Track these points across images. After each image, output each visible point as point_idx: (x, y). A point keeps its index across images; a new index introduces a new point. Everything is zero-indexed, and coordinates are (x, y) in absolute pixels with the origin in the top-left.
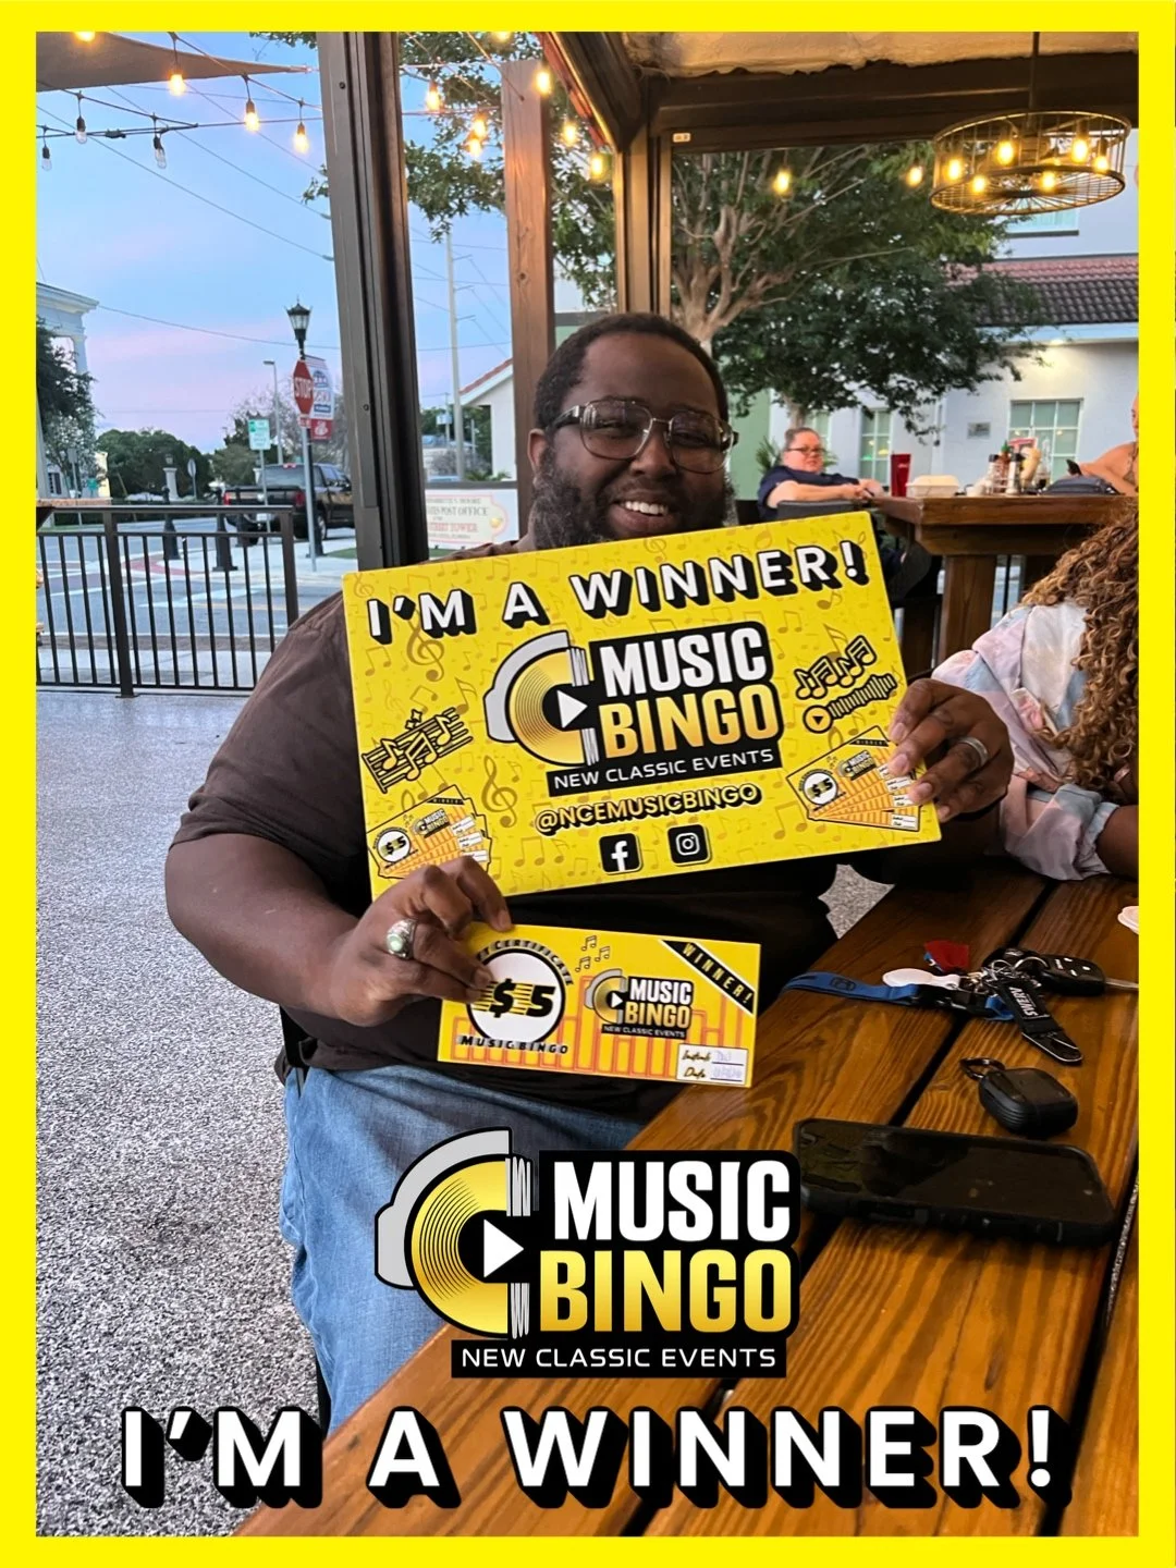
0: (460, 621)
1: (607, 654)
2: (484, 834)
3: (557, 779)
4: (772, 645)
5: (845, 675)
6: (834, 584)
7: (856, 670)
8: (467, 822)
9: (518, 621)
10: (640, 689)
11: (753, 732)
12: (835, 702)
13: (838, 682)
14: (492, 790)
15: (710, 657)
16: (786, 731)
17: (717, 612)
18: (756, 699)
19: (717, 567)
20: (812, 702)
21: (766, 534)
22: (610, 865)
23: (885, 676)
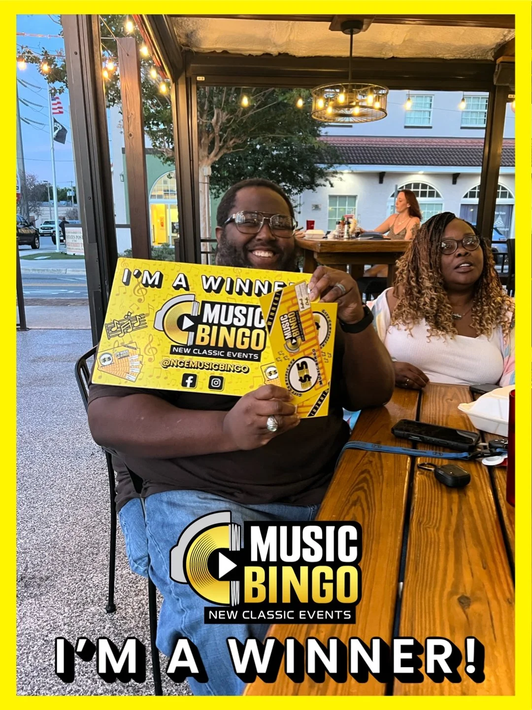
0: (156, 283)
2: (141, 362)
3: (174, 348)
8: (136, 357)
9: (178, 287)
10: (216, 322)
11: (253, 347)
14: (149, 347)
16: (266, 349)
17: (253, 300)
18: (258, 335)
19: (258, 283)
21: (280, 275)
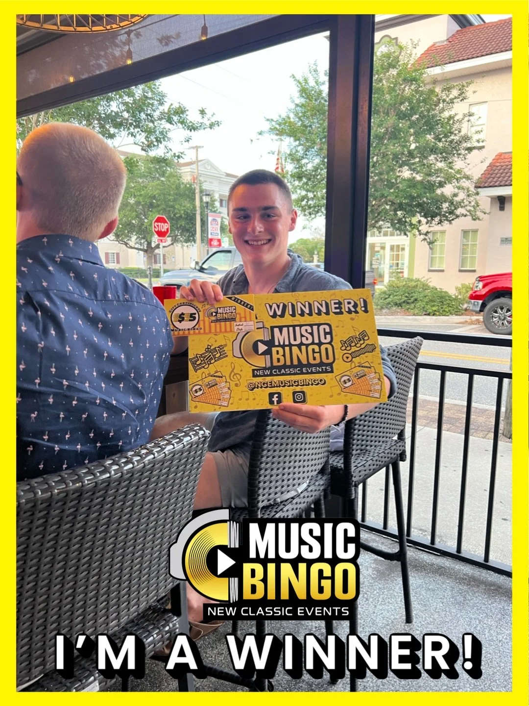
1: (276, 330)
2: (229, 388)
3: (256, 372)
4: (333, 332)
5: (358, 343)
6: (356, 312)
7: (362, 342)
8: (223, 384)
10: (287, 343)
12: (354, 352)
13: (355, 346)
14: (233, 374)
15: (312, 334)
17: (315, 319)
18: (327, 349)
19: (316, 303)
20: (346, 352)
21: (334, 294)
22: (271, 402)
23: (372, 344)
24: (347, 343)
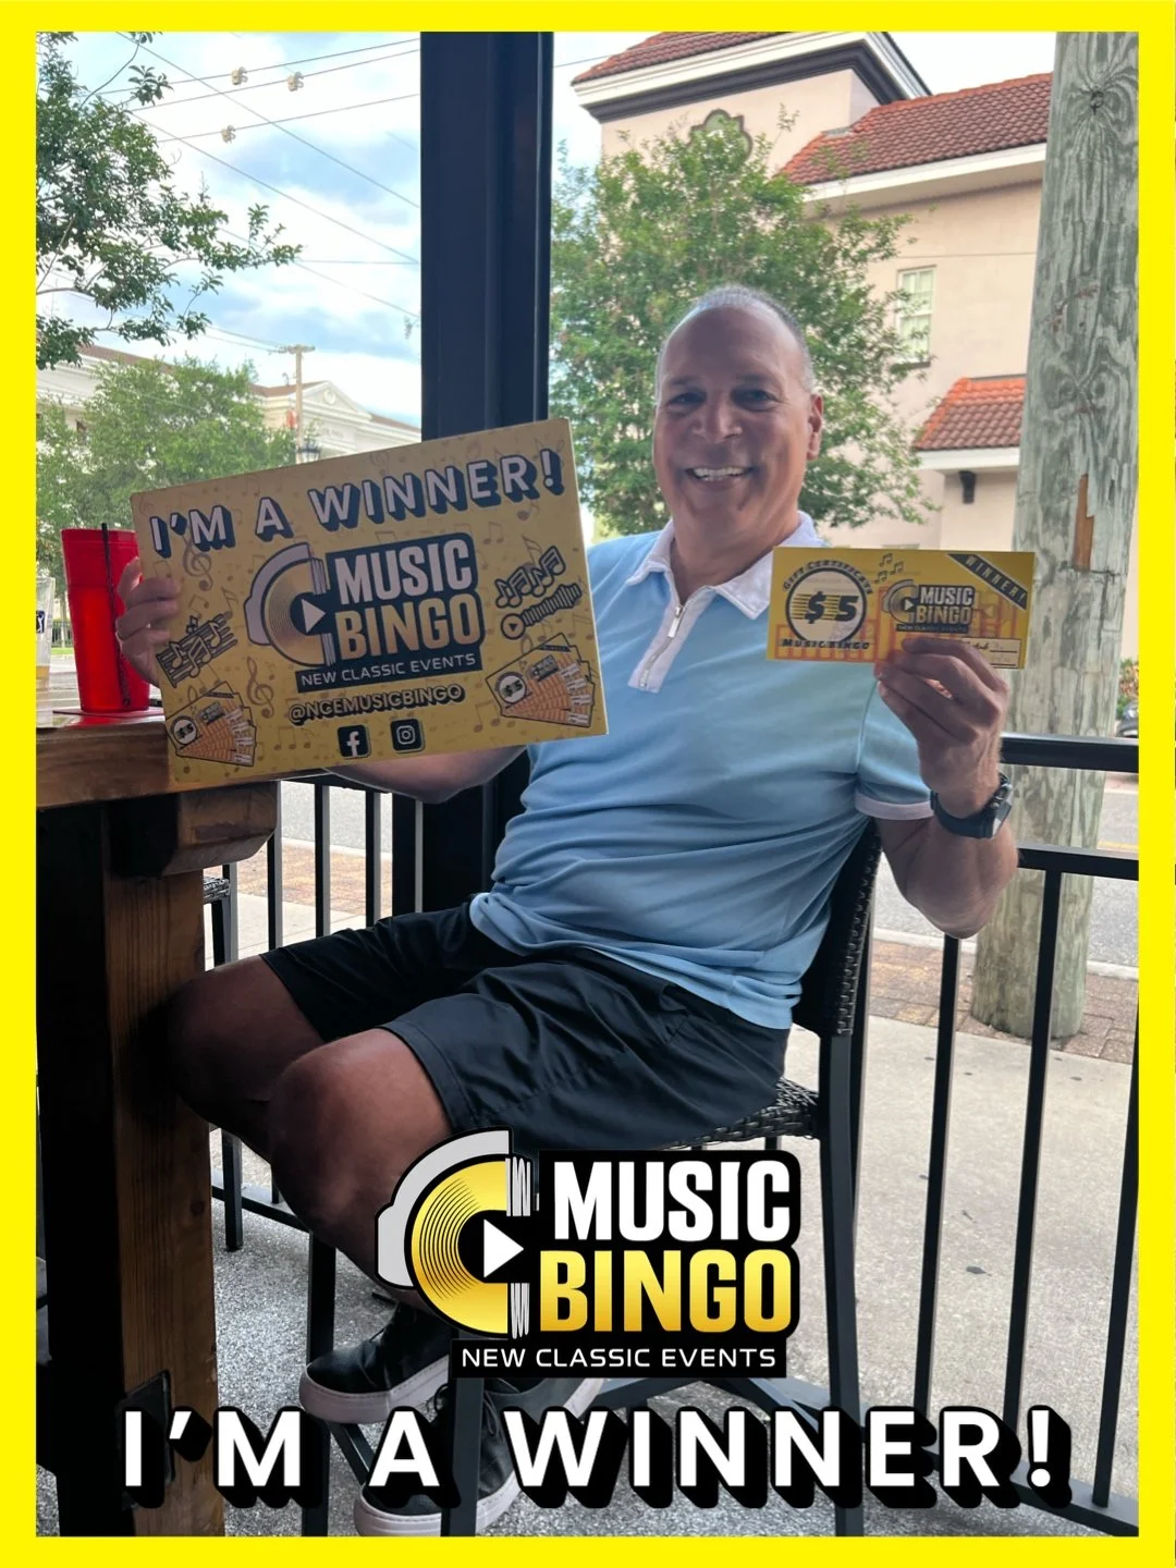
0: (222, 536)
1: (341, 564)
2: (250, 723)
3: (303, 677)
4: (478, 556)
5: (537, 585)
6: (533, 494)
7: (547, 580)
8: (237, 714)
9: (268, 534)
10: (368, 597)
11: (460, 638)
12: (528, 610)
13: (532, 592)
14: (254, 686)
15: (425, 567)
16: (487, 636)
17: (432, 524)
18: (463, 607)
19: (432, 478)
20: (509, 610)
22: (346, 751)
23: (572, 586)
24: (511, 587)
